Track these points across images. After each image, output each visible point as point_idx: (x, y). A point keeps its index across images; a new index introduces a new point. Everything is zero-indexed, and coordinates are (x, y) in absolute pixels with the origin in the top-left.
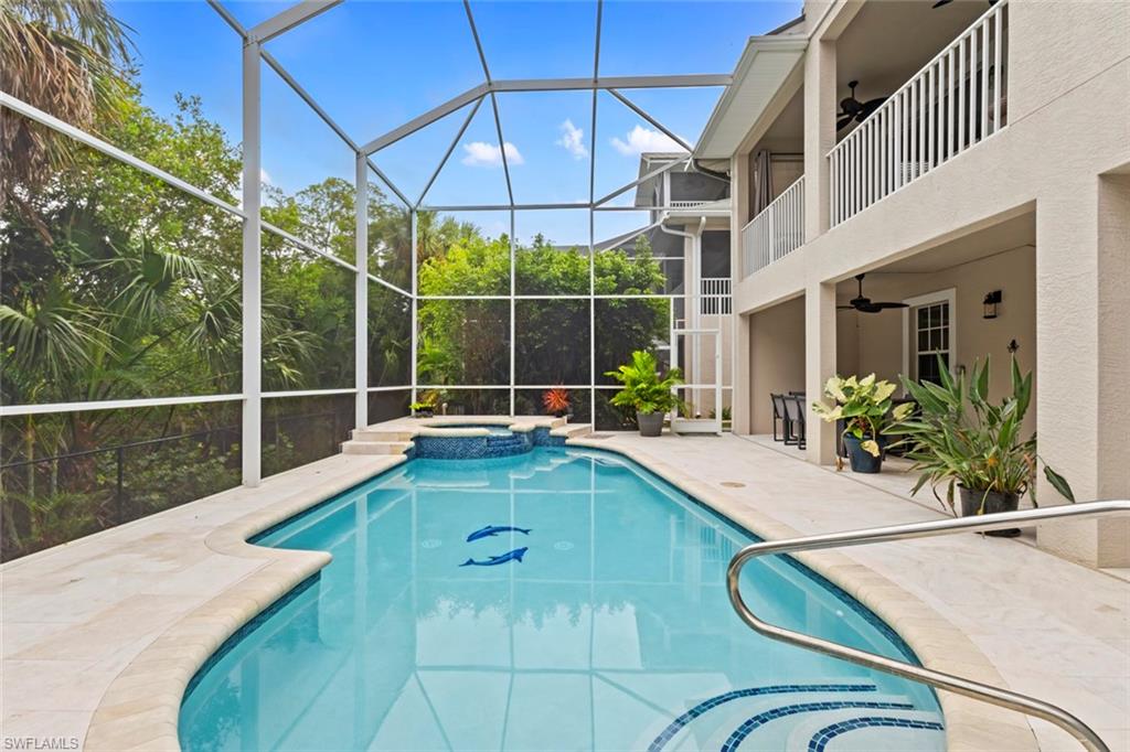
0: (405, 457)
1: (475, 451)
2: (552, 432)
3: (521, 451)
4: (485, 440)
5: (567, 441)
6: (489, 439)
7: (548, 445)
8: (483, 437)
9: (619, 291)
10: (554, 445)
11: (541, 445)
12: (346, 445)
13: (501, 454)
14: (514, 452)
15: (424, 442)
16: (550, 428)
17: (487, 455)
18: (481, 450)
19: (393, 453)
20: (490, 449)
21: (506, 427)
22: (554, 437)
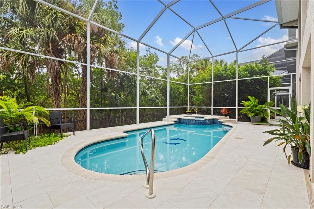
0: (174, 123)
1: (191, 123)
2: (219, 120)
3: (205, 124)
4: (194, 121)
5: (223, 123)
6: (195, 121)
7: (218, 124)
8: (194, 120)
9: (251, 76)
10: (219, 124)
11: (216, 124)
12: (163, 119)
13: (199, 125)
14: (203, 124)
15: (181, 120)
16: (218, 119)
17: (194, 124)
18: (193, 123)
19: (172, 122)
20: (196, 123)
21: (203, 117)
22: (219, 122)
